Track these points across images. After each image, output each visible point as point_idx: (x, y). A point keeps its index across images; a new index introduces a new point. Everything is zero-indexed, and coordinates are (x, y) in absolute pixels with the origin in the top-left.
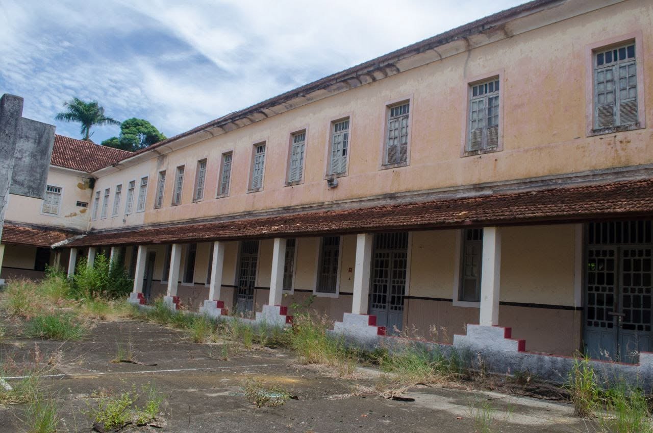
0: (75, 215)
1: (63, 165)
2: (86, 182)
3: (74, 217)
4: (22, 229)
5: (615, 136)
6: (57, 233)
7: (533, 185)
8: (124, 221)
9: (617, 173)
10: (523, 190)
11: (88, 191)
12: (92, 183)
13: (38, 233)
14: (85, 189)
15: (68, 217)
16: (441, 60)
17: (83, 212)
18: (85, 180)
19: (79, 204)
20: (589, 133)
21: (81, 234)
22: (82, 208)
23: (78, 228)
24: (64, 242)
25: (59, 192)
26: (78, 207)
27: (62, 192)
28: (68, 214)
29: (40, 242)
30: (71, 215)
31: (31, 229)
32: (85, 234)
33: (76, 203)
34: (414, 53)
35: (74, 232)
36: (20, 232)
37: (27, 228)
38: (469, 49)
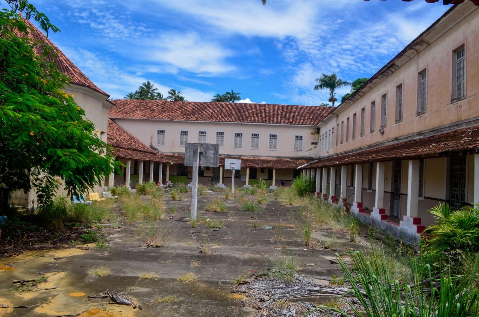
0: (311, 149)
1: (302, 123)
2: (315, 131)
3: (311, 151)
4: (285, 160)
5: (458, 103)
6: (302, 161)
7: (435, 132)
8: (328, 152)
9: (457, 125)
10: (432, 134)
11: (317, 135)
12: (318, 131)
13: (292, 161)
14: (315, 135)
15: (308, 151)
16: (411, 59)
17: (315, 147)
18: (314, 129)
19: (313, 143)
20: (450, 102)
21: (315, 160)
22: (314, 145)
23: (313, 156)
24: (304, 165)
25: (302, 138)
26: (313, 145)
27: (303, 138)
28: (308, 149)
29: (292, 166)
30: (309, 150)
31: (289, 160)
32: (317, 159)
33: (311, 143)
34: (397, 58)
35: (312, 159)
36: (284, 162)
37: (287, 160)
38: (418, 52)
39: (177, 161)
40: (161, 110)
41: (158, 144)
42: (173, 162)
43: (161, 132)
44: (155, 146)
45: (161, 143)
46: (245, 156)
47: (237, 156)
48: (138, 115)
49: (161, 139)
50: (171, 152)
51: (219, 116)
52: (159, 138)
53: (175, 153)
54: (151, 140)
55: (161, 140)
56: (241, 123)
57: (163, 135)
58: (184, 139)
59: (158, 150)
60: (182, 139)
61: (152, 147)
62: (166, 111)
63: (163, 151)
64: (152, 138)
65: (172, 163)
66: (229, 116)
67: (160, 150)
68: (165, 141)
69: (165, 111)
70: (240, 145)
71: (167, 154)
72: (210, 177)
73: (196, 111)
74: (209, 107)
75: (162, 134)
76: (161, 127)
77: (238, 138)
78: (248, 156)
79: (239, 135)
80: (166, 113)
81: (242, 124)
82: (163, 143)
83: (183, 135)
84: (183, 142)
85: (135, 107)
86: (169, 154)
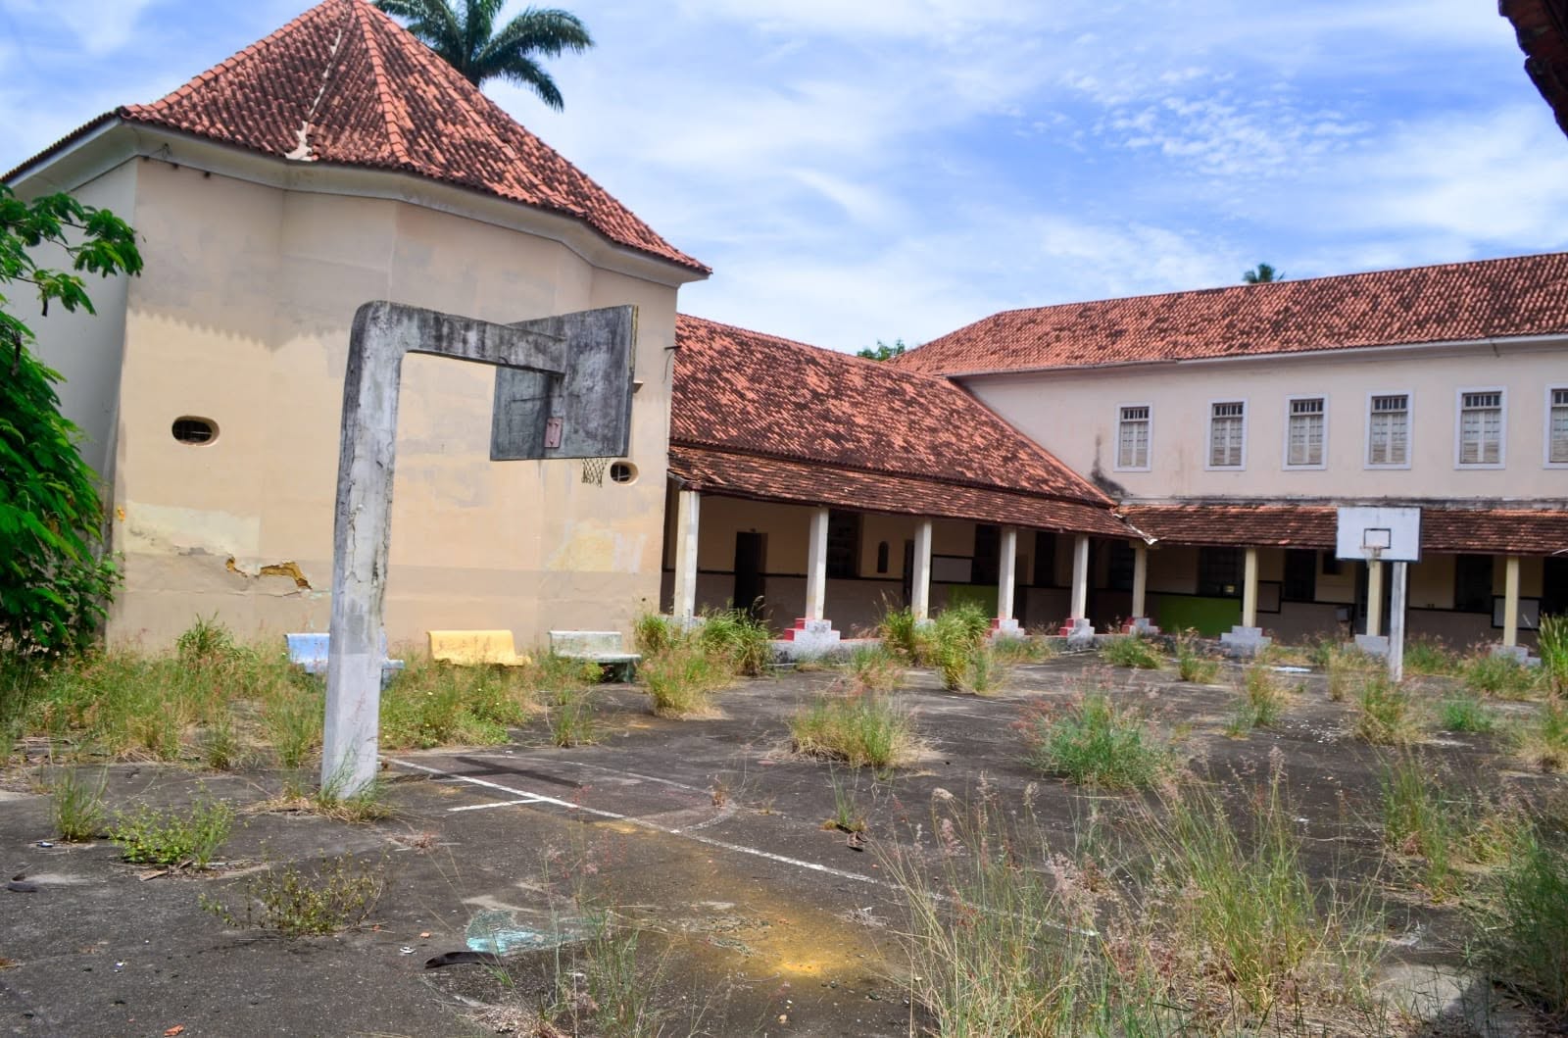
39: (1180, 532)
40: (1149, 329)
41: (1125, 464)
42: (1155, 537)
43: (1136, 415)
44: (1111, 474)
45: (1134, 462)
46: (1519, 503)
47: (1474, 502)
48: (1058, 355)
49: (1135, 442)
50: (1173, 498)
51: (1390, 324)
52: (1125, 441)
53: (1188, 501)
54: (1098, 452)
55: (1135, 449)
56: (1487, 341)
57: (1142, 429)
58: (1228, 439)
59: (1122, 491)
60: (1217, 438)
61: (1099, 479)
62: (1165, 331)
63: (1142, 496)
64: (1098, 443)
65: (1152, 541)
66: (1440, 320)
67: (1128, 488)
68: (1149, 451)
69: (1161, 331)
70: (1493, 450)
71: (1156, 505)
72: (1341, 605)
73: (1294, 315)
74: (1355, 294)
75: (1139, 423)
76: (1134, 394)
77: (1482, 417)
78: (1535, 501)
79: (1482, 402)
80: (1162, 339)
81: (1495, 347)
82: (1142, 461)
83: (1224, 420)
84: (1221, 452)
85: (1056, 330)
86: (1164, 506)
